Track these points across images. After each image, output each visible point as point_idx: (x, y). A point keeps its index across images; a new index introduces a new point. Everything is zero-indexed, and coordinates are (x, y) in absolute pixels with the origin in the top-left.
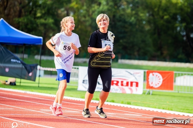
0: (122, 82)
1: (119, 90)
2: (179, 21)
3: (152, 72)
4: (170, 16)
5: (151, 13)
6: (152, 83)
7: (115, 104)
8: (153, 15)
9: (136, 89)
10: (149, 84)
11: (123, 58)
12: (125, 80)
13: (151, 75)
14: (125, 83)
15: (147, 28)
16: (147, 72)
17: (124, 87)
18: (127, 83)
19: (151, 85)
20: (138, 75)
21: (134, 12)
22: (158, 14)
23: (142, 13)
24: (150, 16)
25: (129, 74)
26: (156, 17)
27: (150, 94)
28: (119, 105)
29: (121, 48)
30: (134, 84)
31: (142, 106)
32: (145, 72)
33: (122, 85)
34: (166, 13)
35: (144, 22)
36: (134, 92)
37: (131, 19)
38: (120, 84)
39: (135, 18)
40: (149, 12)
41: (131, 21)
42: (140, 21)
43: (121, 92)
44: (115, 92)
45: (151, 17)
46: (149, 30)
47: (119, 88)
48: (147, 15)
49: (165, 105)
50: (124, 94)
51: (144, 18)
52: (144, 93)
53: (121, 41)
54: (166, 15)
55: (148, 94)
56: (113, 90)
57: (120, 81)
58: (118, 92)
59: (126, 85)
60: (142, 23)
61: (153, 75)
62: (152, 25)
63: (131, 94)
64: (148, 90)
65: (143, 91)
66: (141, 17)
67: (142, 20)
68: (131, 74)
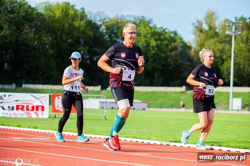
0: (27, 106)
1: (25, 115)
2: (82, 44)
3: (58, 96)
4: (73, 40)
5: (54, 36)
6: (58, 107)
7: (22, 129)
8: (56, 39)
9: (42, 113)
10: (55, 108)
11: (28, 82)
12: (30, 104)
13: (57, 98)
14: (30, 107)
15: (51, 52)
16: (53, 95)
17: (29, 112)
18: (33, 108)
19: (57, 109)
20: (44, 99)
21: (37, 36)
22: (61, 38)
23: (44, 37)
24: (53, 39)
25: (35, 98)
26: (59, 41)
27: (56, 117)
28: (25, 129)
29: (24, 72)
30: (40, 108)
31: (49, 130)
32: (50, 96)
33: (28, 109)
34: (69, 37)
35: (48, 46)
36: (40, 116)
37: (34, 42)
38: (25, 109)
39: (38, 42)
40: (52, 36)
41: (34, 45)
42: (43, 45)
43: (27, 117)
44: (20, 117)
45: (54, 41)
46: (52, 54)
47: (24, 112)
48: (51, 38)
49: (72, 127)
50: (30, 119)
51: (47, 42)
52: (50, 117)
53: (25, 65)
54: (69, 39)
55: (53, 118)
56: (19, 115)
57: (25, 105)
58: (24, 117)
59: (31, 109)
60: (46, 47)
61: (59, 98)
62: (56, 49)
63: (37, 118)
64: (54, 114)
65: (49, 114)
66: (44, 41)
67: (45, 44)
68: (37, 98)
